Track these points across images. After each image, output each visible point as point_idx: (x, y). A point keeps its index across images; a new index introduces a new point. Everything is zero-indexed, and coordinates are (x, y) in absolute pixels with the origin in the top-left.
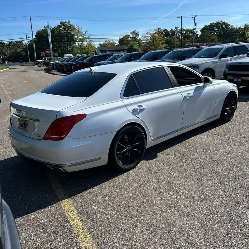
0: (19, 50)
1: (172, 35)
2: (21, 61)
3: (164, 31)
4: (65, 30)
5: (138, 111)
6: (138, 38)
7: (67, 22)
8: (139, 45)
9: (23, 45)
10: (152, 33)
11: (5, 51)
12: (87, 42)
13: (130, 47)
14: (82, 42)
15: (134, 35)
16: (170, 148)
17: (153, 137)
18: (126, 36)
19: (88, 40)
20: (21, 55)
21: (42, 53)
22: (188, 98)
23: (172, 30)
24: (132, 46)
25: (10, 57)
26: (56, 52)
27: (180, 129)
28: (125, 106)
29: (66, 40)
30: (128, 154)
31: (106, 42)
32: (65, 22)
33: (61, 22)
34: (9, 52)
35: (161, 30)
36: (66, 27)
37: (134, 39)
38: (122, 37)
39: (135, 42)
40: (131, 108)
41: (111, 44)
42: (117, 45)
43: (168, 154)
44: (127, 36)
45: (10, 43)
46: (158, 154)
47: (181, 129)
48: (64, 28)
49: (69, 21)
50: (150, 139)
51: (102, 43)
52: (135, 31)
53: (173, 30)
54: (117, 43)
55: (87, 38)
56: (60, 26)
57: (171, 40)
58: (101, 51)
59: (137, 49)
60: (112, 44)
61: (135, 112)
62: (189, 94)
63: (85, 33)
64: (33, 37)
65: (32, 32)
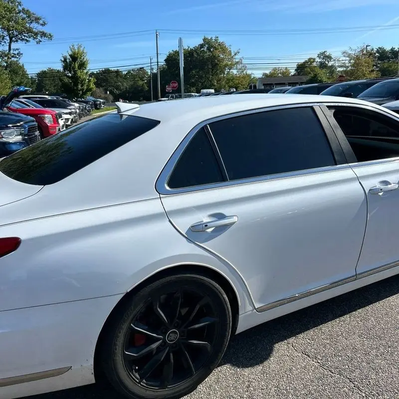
0: (141, 83)
1: (392, 58)
2: (142, 99)
3: (378, 51)
4: (210, 51)
5: (209, 230)
6: (330, 64)
7: (214, 38)
8: (331, 75)
9: (148, 75)
10: (353, 53)
11: (120, 84)
12: (236, 69)
13: (312, 77)
14: (230, 70)
15: (323, 59)
16: (316, 330)
17: (260, 301)
18: (310, 59)
19: (239, 66)
20: (142, 90)
21: (169, 87)
22: (381, 194)
23: (392, 49)
24: (316, 75)
25: (126, 91)
26: (193, 87)
27: (353, 276)
28: (167, 215)
29: (210, 67)
30: (168, 355)
31: (275, 69)
32: (211, 38)
33: (204, 40)
34: (126, 85)
35: (373, 49)
36: (212, 47)
37: (323, 66)
38: (303, 61)
39: (324, 71)
40: (185, 223)
41: (283, 73)
42: (292, 76)
43: (304, 353)
44: (311, 61)
45: (129, 72)
46: (277, 346)
47: (356, 277)
48: (209, 49)
49: (217, 37)
50: (250, 308)
51: (268, 72)
52: (324, 52)
53: (394, 48)
54: (293, 72)
55: (237, 63)
56: (202, 46)
57: (391, 67)
58: (264, 85)
59: (325, 82)
60: (285, 74)
61: (196, 234)
62: (386, 183)
63: (235, 54)
64: (158, 62)
65: (157, 54)
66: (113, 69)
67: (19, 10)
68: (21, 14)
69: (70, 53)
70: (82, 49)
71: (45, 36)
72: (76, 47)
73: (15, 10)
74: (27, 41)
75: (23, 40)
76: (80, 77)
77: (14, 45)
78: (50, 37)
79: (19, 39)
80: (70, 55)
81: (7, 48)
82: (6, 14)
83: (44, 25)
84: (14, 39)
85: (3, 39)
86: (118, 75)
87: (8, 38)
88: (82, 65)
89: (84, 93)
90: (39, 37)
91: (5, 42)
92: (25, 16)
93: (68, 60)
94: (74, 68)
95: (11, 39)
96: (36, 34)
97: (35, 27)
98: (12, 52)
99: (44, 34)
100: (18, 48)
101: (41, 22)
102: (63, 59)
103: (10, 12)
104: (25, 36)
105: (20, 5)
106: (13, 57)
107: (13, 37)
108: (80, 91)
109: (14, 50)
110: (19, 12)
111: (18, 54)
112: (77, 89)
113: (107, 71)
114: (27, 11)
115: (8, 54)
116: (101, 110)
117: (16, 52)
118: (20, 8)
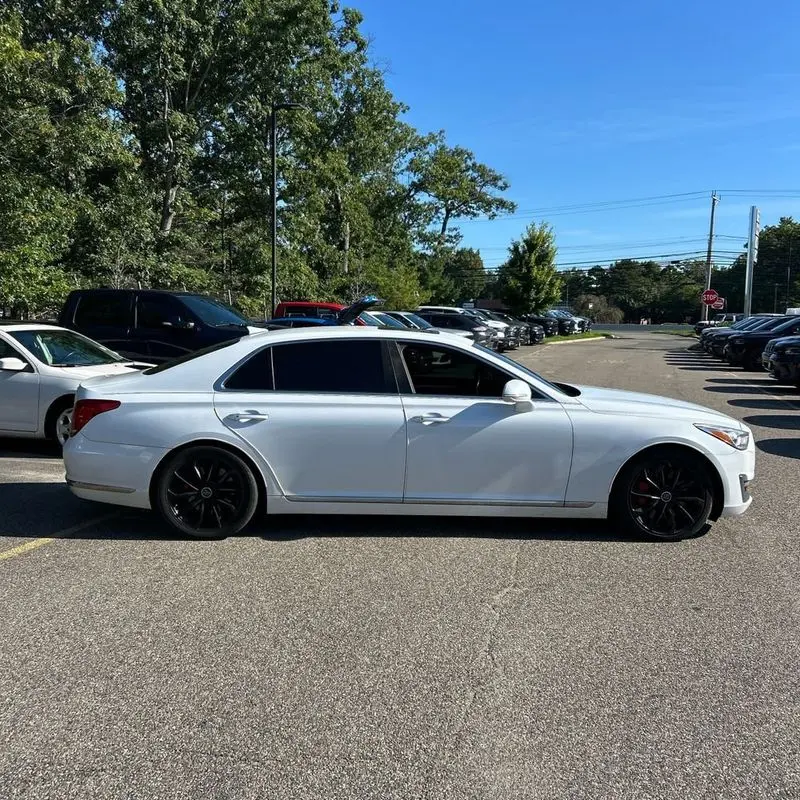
5: (243, 421)
20: (689, 304)
27: (398, 499)
28: (215, 404)
40: (224, 413)
47: (402, 499)
61: (231, 421)
64: (709, 252)
65: (711, 235)
66: (640, 261)
67: (467, 166)
68: (471, 172)
69: (526, 236)
70: (546, 231)
71: (503, 207)
72: (537, 227)
73: (459, 166)
74: (475, 215)
75: (468, 213)
76: (536, 279)
77: (452, 223)
78: (512, 208)
79: (463, 212)
80: (525, 241)
81: (439, 227)
82: (444, 174)
83: (504, 188)
84: (453, 212)
85: (437, 212)
86: (650, 271)
87: (443, 211)
88: (544, 258)
89: (540, 306)
90: (493, 210)
91: (439, 218)
92: (475, 175)
93: (520, 250)
94: (527, 263)
95: (448, 211)
96: (489, 204)
97: (491, 192)
98: (446, 233)
99: (502, 204)
100: (456, 226)
101: (500, 183)
102: (512, 247)
103: (450, 170)
104: (470, 207)
105: (471, 159)
106: (447, 241)
107: (451, 210)
108: (532, 301)
109: (450, 230)
110: (468, 170)
111: (455, 236)
112: (529, 300)
113: (626, 265)
114: (480, 166)
115: (439, 236)
116: (570, 337)
117: (453, 234)
118: (470, 163)
